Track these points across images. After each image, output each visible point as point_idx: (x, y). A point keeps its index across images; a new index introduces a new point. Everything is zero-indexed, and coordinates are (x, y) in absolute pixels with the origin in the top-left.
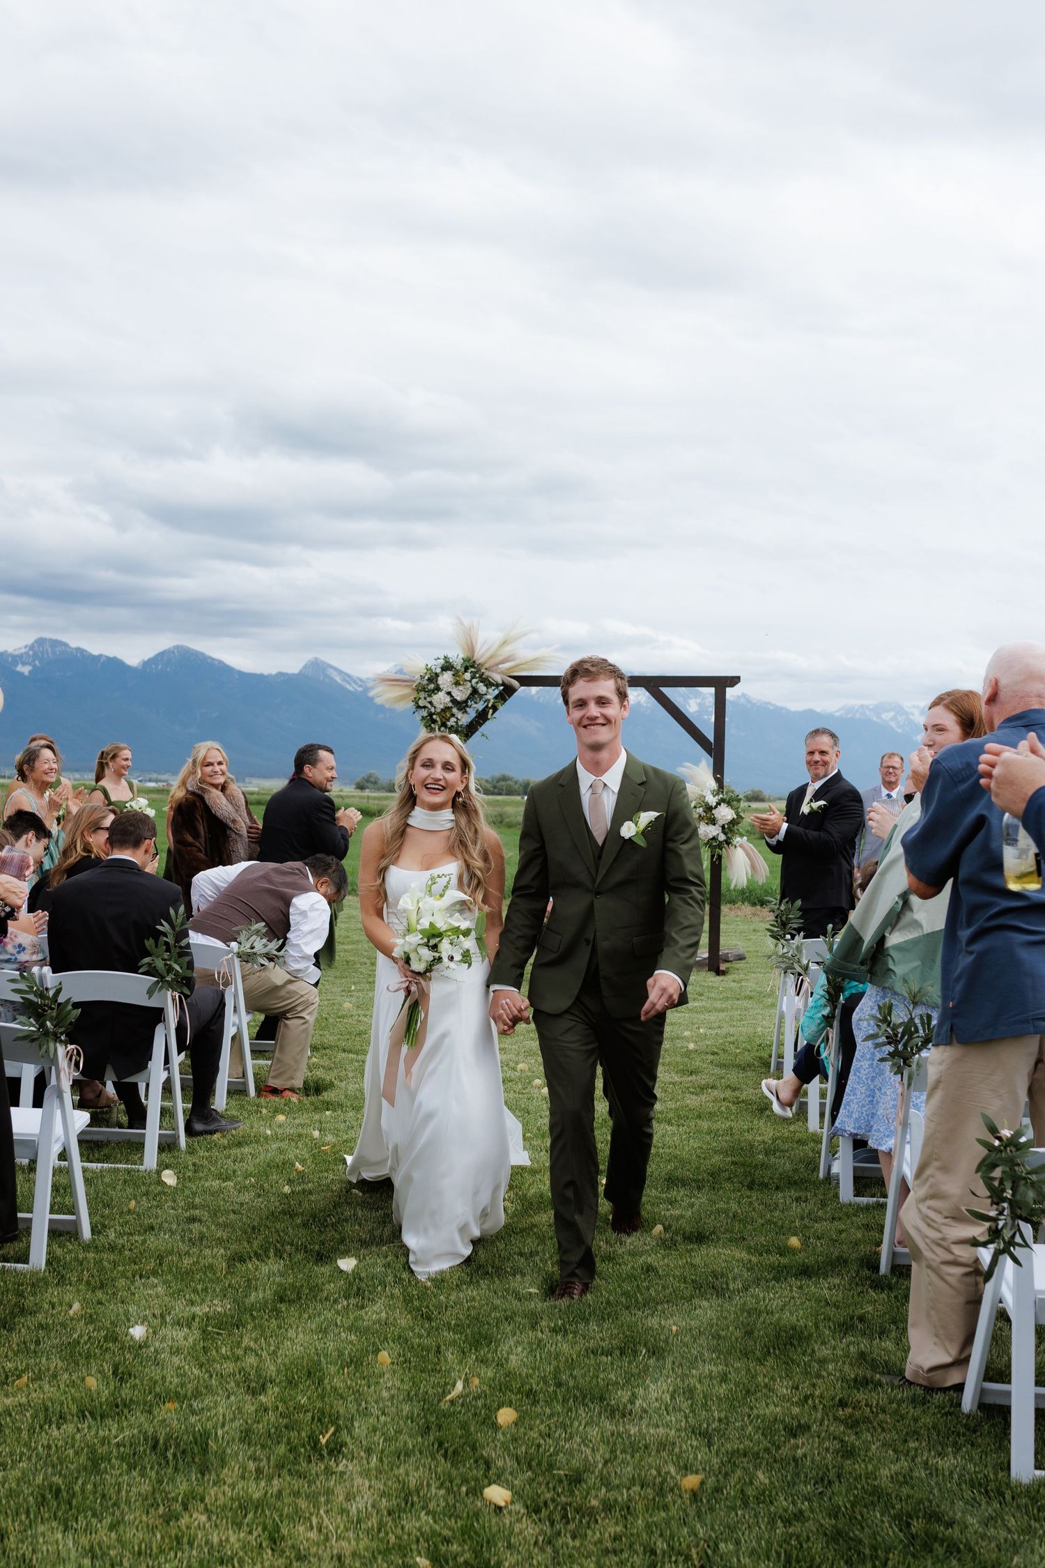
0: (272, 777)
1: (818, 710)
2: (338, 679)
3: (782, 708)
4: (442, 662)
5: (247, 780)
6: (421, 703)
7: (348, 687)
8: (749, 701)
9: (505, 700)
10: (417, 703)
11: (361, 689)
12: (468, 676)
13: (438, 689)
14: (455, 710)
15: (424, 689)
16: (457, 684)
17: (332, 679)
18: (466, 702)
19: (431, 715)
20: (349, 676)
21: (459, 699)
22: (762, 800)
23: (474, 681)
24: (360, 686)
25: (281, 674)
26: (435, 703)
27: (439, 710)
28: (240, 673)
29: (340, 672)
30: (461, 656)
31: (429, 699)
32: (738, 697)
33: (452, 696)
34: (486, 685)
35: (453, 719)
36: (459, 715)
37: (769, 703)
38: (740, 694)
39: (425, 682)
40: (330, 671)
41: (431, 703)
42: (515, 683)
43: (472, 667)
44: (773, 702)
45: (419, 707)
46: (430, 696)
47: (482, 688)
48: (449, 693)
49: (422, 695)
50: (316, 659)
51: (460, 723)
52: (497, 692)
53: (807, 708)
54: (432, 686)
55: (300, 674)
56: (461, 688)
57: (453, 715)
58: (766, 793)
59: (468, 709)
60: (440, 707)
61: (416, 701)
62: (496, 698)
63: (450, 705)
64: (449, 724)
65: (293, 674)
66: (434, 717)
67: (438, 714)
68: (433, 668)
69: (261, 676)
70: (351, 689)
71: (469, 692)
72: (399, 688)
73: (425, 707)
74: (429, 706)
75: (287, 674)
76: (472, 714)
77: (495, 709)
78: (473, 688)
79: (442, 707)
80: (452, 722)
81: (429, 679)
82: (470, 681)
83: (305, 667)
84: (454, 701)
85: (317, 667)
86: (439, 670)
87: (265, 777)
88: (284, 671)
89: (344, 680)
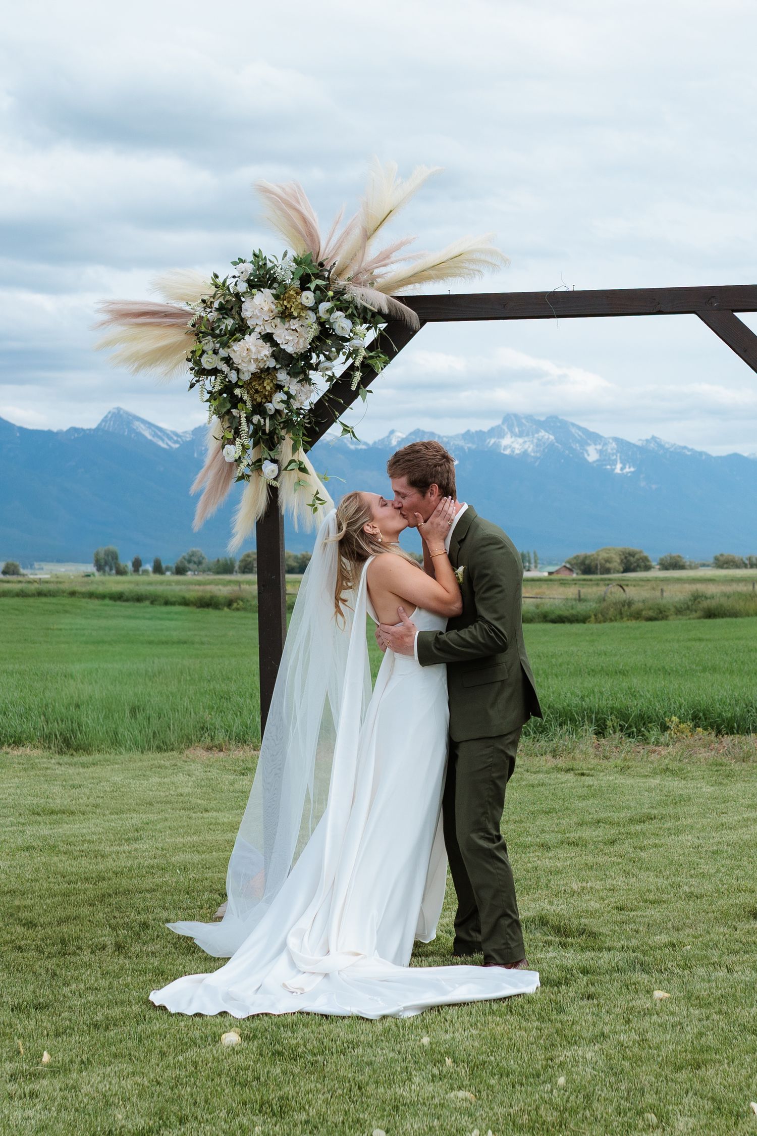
0: (67, 561)
1: (746, 455)
2: (147, 434)
3: (701, 453)
4: (249, 268)
5: (36, 565)
6: (208, 362)
7: (160, 443)
8: (660, 446)
9: (391, 355)
10: (198, 363)
11: (177, 446)
12: (308, 298)
13: (242, 329)
14: (282, 376)
15: (212, 331)
16: (285, 315)
17: (139, 434)
18: (306, 356)
19: (228, 388)
20: (160, 429)
21: (290, 349)
22: (682, 567)
23: (324, 306)
24: (176, 442)
25: (74, 430)
26: (236, 360)
27: (246, 377)
28: (22, 430)
29: (150, 425)
30: (292, 253)
31: (223, 353)
32: (647, 440)
33: (274, 344)
34: (350, 317)
35: (280, 396)
36: (293, 387)
37: (685, 448)
38: (649, 437)
39: (213, 315)
40: (138, 425)
41: (228, 360)
42: (411, 315)
43: (318, 276)
44: (690, 447)
45: (202, 372)
46: (225, 345)
47: (341, 323)
48: (268, 338)
49: (209, 344)
50: (119, 409)
51: (295, 405)
52: (371, 335)
53: (731, 452)
54: (229, 323)
55: (97, 429)
56: (294, 324)
57: (279, 387)
58: (687, 559)
59: (312, 374)
60: (249, 369)
61: (195, 359)
62: (371, 348)
63: (272, 363)
64: (271, 407)
65: (90, 430)
66: (237, 392)
67: (247, 385)
68: (231, 282)
69: (50, 433)
70: (164, 446)
71: (313, 331)
72: (157, 332)
73: (215, 372)
74: (225, 368)
75: (83, 430)
76: (320, 384)
77: (369, 373)
78: (321, 323)
79: (253, 368)
80: (276, 403)
81: (221, 309)
82: (315, 309)
83: (105, 420)
84: (279, 354)
85: (120, 419)
86: (243, 287)
87: (60, 561)
88: (78, 425)
89: (155, 435)
